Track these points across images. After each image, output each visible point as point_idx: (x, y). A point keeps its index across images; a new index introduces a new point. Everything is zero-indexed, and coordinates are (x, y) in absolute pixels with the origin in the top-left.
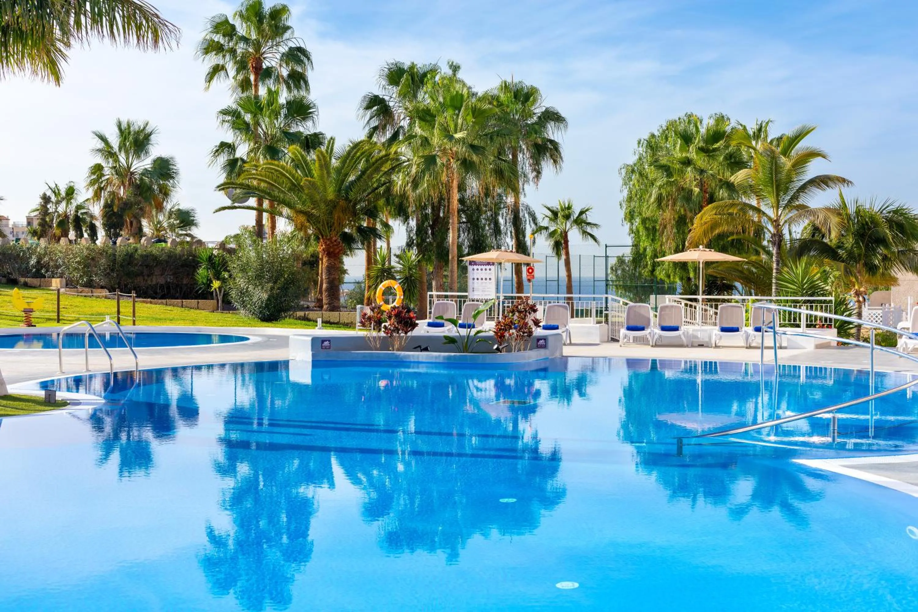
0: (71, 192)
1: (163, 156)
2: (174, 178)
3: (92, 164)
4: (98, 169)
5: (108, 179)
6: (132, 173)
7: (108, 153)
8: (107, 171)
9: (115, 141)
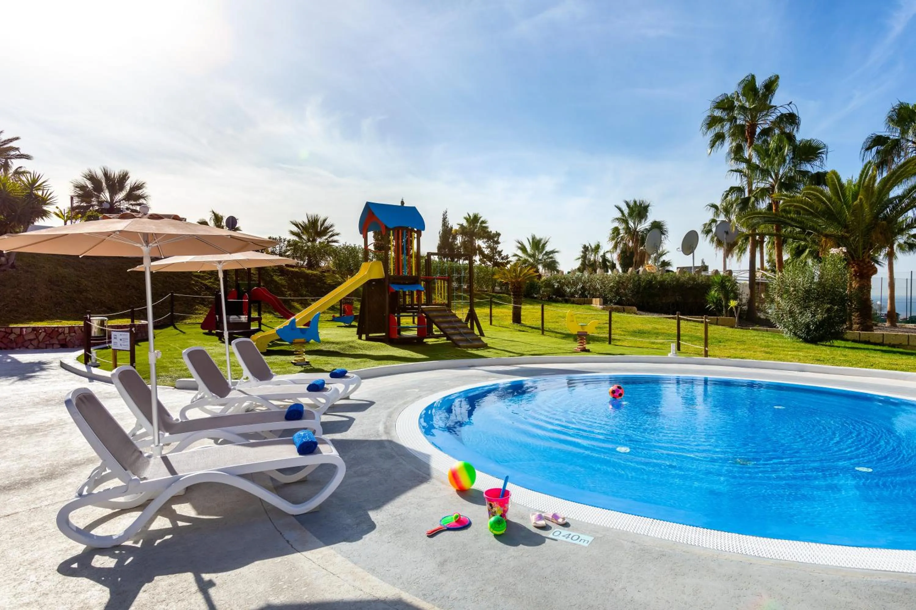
0: (598, 247)
1: (657, 220)
2: (664, 234)
3: (613, 227)
4: (616, 231)
5: (622, 237)
6: (638, 232)
7: (624, 221)
8: (622, 232)
9: (626, 211)
